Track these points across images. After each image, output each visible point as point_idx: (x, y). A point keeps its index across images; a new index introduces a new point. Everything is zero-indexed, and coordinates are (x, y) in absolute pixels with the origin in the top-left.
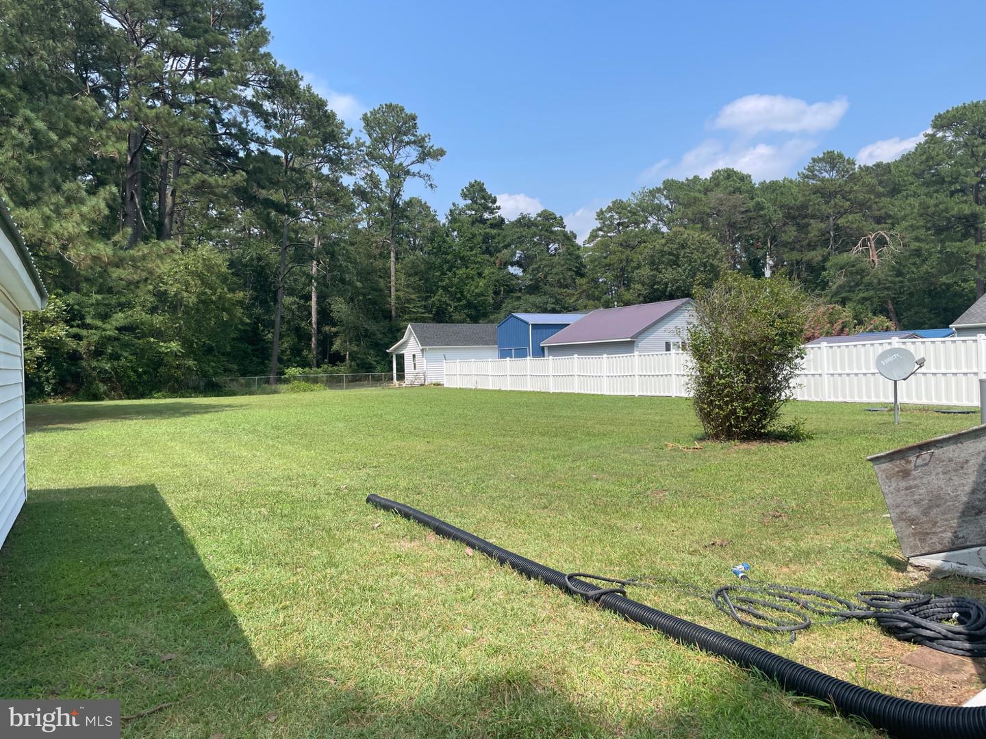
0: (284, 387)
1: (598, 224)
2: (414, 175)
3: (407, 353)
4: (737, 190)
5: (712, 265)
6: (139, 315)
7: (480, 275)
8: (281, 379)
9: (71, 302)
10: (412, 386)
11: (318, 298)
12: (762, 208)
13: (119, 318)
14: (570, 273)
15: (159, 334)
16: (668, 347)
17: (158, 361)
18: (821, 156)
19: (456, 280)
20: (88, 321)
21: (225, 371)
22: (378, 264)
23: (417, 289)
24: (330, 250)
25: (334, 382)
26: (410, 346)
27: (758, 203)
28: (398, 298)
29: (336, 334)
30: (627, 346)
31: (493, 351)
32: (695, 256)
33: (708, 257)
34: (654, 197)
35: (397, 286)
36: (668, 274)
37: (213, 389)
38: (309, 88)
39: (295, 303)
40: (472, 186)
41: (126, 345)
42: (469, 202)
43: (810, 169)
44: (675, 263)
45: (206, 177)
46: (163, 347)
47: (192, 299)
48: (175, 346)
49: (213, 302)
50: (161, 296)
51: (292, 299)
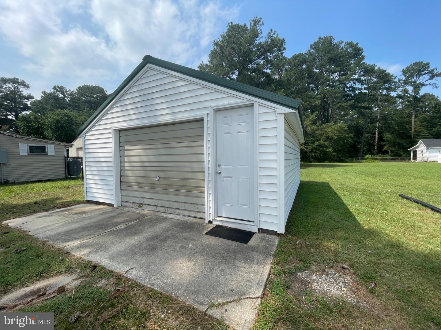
0: (364, 161)
2: (427, 85)
3: (419, 150)
6: (322, 142)
8: (363, 158)
10: (421, 162)
11: (378, 134)
13: (317, 143)
15: (327, 147)
17: (326, 153)
20: (309, 144)
21: (345, 156)
22: (406, 120)
23: (426, 127)
24: (385, 118)
25: (383, 160)
26: (420, 148)
28: (415, 131)
29: (385, 145)
35: (415, 127)
37: (341, 161)
38: (379, 68)
39: (369, 136)
41: (318, 150)
45: (341, 104)
46: (328, 150)
47: (336, 137)
48: (331, 149)
49: (342, 138)
50: (328, 137)
51: (368, 135)
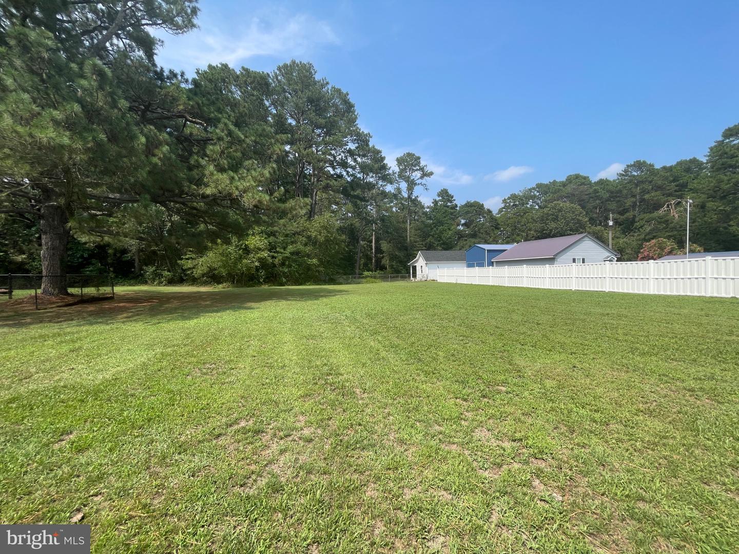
0: (364, 280)
1: (503, 205)
2: (419, 184)
3: (418, 265)
4: (583, 184)
5: (578, 220)
6: (300, 247)
7: (449, 229)
8: (361, 276)
9: (271, 241)
10: (421, 281)
11: (375, 241)
12: (598, 192)
13: (290, 248)
14: (492, 228)
15: (308, 256)
16: (574, 261)
17: (309, 268)
18: (632, 163)
19: (438, 232)
20: (278, 249)
21: (337, 273)
22: (402, 225)
23: (420, 236)
24: (383, 219)
25: (384, 278)
26: (420, 262)
27: (595, 190)
28: (410, 240)
29: (383, 257)
30: (551, 260)
31: (464, 264)
32: (568, 215)
33: (576, 215)
34: (531, 192)
35: (410, 234)
36: (553, 225)
37: (332, 281)
38: (374, 147)
39: (365, 244)
40: (442, 191)
41: (295, 261)
42: (441, 198)
43: (626, 171)
44: (556, 219)
45: (329, 181)
46: (310, 261)
47: (321, 239)
48: (315, 261)
49: (331, 241)
50: (309, 237)
51: (364, 242)
